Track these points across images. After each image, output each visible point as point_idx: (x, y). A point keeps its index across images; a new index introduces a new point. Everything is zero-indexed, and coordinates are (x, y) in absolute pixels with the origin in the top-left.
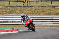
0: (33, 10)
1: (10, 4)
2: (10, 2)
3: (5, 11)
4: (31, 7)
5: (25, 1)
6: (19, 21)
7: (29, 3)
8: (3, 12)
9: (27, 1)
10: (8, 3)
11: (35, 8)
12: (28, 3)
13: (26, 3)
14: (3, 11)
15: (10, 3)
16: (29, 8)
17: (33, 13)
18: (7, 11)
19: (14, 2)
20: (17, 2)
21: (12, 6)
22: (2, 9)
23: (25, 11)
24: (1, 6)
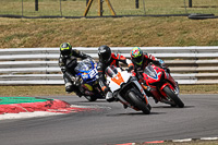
0: (124, 32)
1: (37, 9)
2: (37, 1)
3: (19, 36)
4: (115, 19)
8: (10, 38)
10: (32, 3)
11: (129, 22)
12: (105, 3)
13: (96, 4)
14: (12, 33)
15: (37, 5)
16: (108, 22)
17: (124, 40)
18: (25, 35)
19: (53, 2)
20: (63, 3)
21: (46, 14)
22: (8, 28)
23: (92, 33)
24: (4, 16)
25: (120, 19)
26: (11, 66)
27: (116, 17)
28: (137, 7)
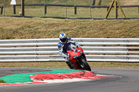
0: (131, 28)
1: (76, 13)
2: (76, 8)
3: (64, 30)
4: (125, 21)
5: (112, 6)
6: (96, 54)
7: (122, 11)
8: (59, 32)
9: (117, 7)
10: (72, 10)
11: (134, 22)
12: (119, 10)
13: (114, 10)
15: (76, 11)
16: (121, 22)
17: (131, 34)
18: (68, 30)
19: (86, 9)
20: (92, 9)
21: (82, 17)
22: (57, 25)
23: (110, 29)
24: (54, 18)
25: (128, 20)
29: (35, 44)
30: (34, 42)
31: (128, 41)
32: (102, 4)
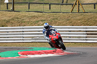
1: (50, 9)
2: (50, 5)
5: (76, 4)
6: (64, 37)
7: (82, 7)
8: (38, 21)
9: (79, 4)
11: (91, 15)
12: (80, 6)
13: (77, 7)
14: (39, 19)
15: (50, 7)
16: (81, 15)
18: (45, 20)
19: (57, 6)
20: (62, 6)
21: (54, 11)
22: (37, 17)
24: (35, 12)
25: (87, 14)
26: (38, 34)
27: (85, 13)
28: (95, 8)
29: (22, 30)
30: (21, 28)
31: (87, 28)
32: (69, 2)
